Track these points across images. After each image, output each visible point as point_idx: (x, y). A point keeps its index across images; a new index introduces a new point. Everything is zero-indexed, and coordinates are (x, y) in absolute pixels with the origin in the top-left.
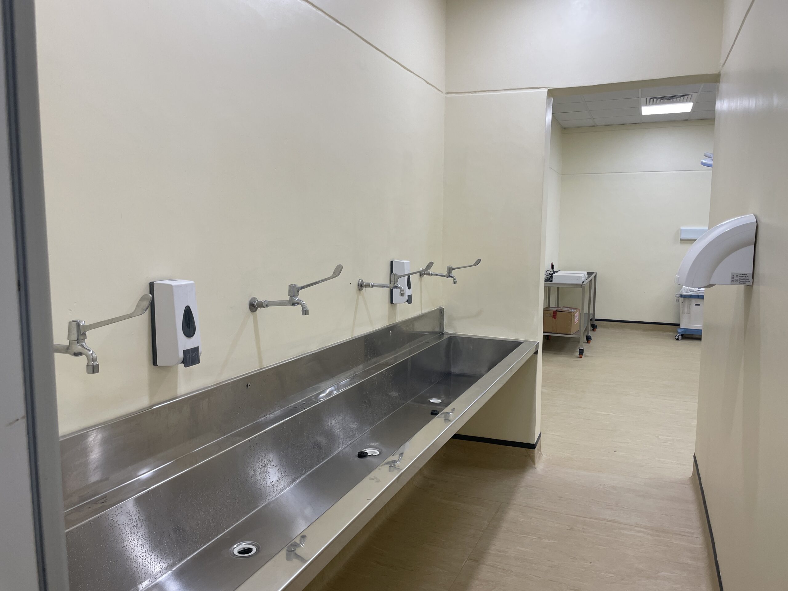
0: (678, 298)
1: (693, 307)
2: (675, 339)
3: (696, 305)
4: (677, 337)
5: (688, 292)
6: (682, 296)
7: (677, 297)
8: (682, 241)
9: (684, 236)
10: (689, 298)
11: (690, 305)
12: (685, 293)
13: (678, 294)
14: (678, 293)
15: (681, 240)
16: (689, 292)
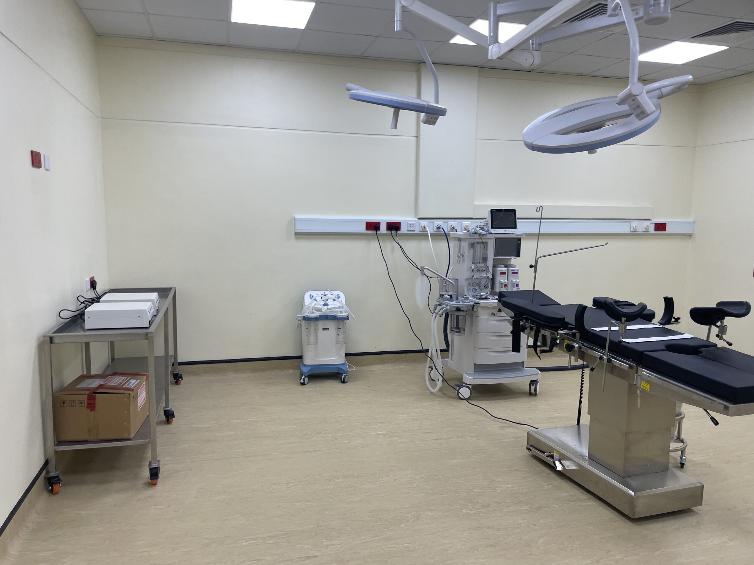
0: (300, 322)
1: (321, 332)
2: (300, 383)
3: (324, 329)
4: (302, 381)
5: (313, 313)
6: (305, 318)
7: (299, 320)
8: (298, 236)
9: (301, 228)
10: (316, 320)
11: (316, 330)
12: (309, 315)
13: (301, 316)
14: (299, 314)
15: (297, 234)
16: (315, 311)
